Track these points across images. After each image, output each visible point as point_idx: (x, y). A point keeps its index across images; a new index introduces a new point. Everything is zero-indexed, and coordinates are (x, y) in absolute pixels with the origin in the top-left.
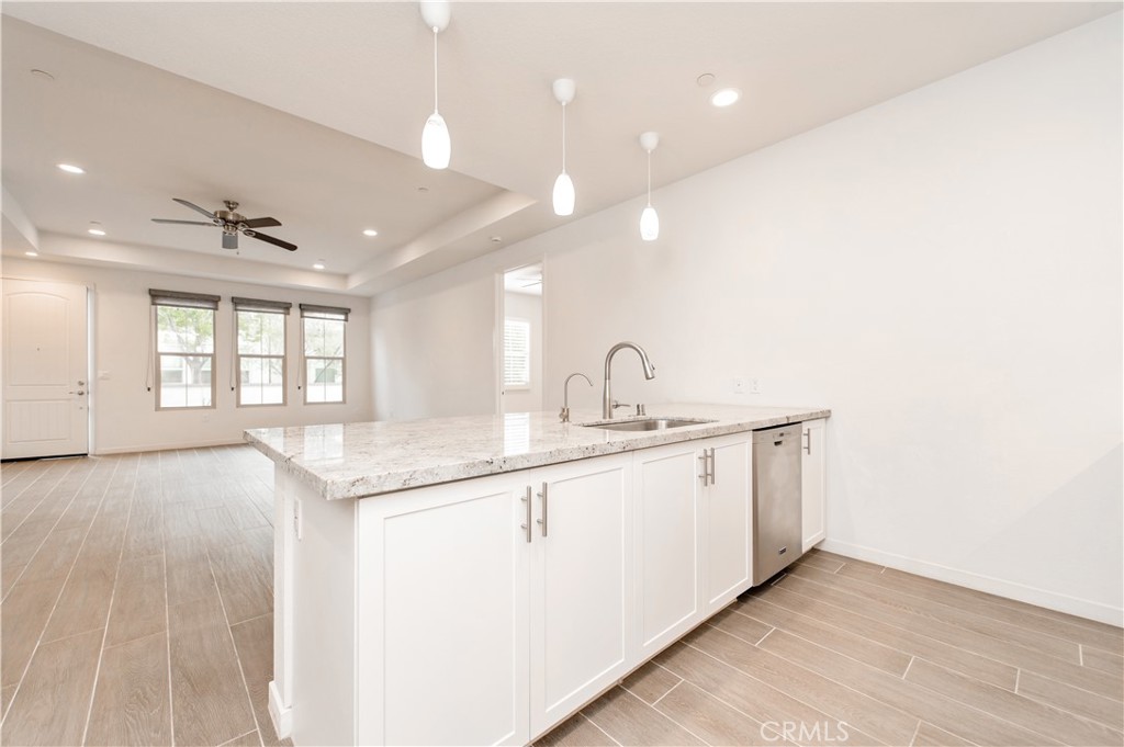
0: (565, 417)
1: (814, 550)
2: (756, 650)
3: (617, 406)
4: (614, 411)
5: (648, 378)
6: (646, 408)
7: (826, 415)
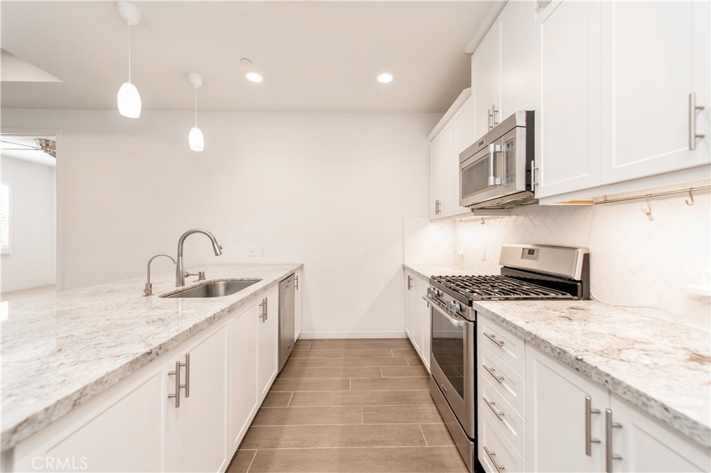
0: (148, 292)
1: (297, 340)
2: (289, 409)
3: (188, 275)
4: (186, 280)
5: (217, 255)
6: (206, 274)
7: (301, 267)
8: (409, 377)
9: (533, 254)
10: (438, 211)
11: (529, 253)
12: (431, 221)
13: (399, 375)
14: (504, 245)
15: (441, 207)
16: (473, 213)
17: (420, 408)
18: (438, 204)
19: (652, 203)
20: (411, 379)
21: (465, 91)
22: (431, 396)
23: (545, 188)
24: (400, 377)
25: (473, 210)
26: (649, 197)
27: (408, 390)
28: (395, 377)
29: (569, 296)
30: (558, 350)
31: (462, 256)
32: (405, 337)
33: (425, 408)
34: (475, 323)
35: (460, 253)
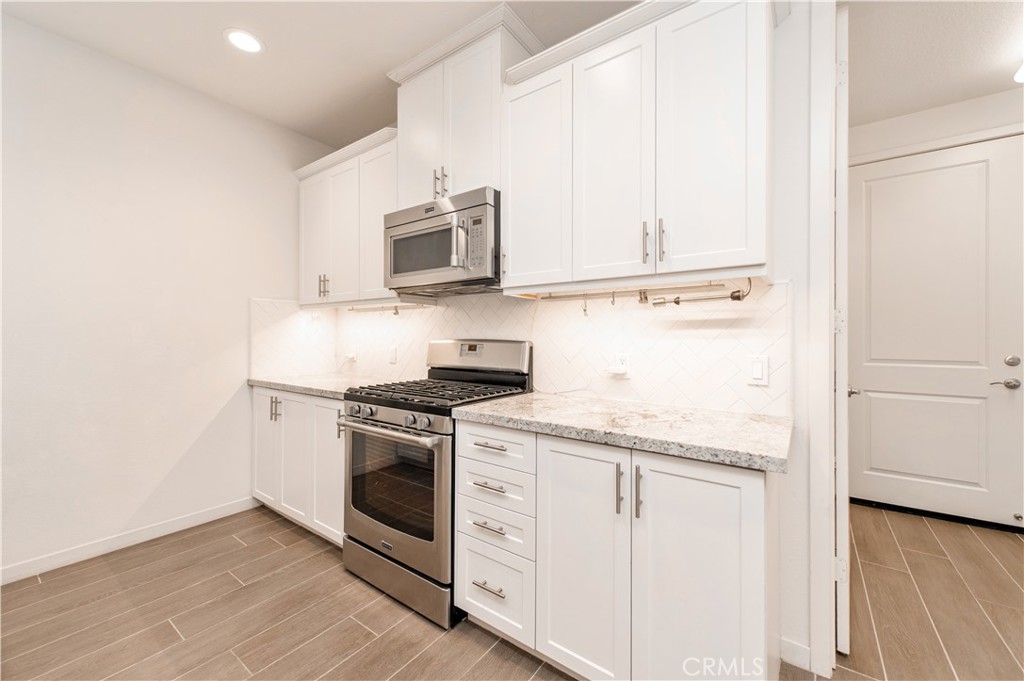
8: (295, 563)
9: (475, 350)
10: (323, 292)
11: (470, 349)
12: (302, 306)
13: (275, 567)
14: (432, 342)
15: (330, 286)
16: (399, 300)
17: (338, 596)
18: (323, 281)
19: (589, 302)
20: (299, 564)
21: (386, 131)
22: (347, 571)
23: (513, 278)
24: (279, 570)
25: (399, 294)
26: (585, 296)
27: (303, 583)
28: (269, 575)
29: (520, 390)
30: (584, 432)
31: (352, 360)
32: (250, 505)
33: (346, 592)
34: (453, 435)
35: (351, 356)
